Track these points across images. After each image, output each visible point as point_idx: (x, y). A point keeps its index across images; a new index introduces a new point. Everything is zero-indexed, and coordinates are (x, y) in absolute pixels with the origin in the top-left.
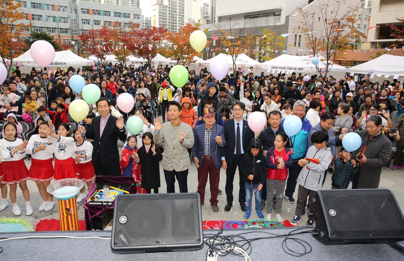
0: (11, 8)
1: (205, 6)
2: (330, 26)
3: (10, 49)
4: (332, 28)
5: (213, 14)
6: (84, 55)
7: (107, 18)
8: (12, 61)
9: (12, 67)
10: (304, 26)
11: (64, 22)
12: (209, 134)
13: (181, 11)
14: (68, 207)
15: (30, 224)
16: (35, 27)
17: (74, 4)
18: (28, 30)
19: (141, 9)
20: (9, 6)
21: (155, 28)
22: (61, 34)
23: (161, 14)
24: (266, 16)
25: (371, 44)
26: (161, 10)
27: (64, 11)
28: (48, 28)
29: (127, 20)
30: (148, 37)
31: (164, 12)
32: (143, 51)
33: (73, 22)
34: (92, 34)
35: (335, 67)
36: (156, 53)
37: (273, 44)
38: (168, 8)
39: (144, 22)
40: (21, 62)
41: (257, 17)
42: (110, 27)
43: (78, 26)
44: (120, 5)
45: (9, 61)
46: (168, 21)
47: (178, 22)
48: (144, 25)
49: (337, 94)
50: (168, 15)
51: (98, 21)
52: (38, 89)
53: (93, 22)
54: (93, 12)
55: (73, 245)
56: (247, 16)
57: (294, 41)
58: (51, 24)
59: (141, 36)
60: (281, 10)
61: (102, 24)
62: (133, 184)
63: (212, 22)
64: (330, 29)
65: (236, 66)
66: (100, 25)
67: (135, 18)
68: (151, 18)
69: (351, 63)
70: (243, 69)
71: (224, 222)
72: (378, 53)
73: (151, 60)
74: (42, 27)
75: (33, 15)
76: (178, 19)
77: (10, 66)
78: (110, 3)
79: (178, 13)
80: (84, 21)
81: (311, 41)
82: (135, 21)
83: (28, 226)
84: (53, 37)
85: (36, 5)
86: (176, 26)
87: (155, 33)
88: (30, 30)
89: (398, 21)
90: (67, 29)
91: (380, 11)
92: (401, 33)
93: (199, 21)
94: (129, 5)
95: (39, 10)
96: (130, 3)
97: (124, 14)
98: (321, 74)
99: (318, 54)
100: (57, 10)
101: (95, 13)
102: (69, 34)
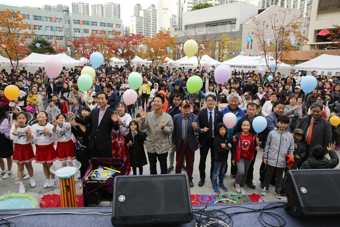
0: (17, 20)
1: (174, 17)
2: (278, 31)
3: (16, 53)
4: (279, 33)
5: (180, 23)
6: (76, 57)
7: (94, 28)
8: (18, 62)
9: (18, 68)
10: (257, 32)
11: (60, 31)
12: (186, 121)
13: (154, 21)
14: (68, 185)
15: (36, 199)
16: (36, 35)
17: (68, 16)
18: (31, 38)
19: (122, 20)
20: (16, 18)
21: (133, 35)
22: (57, 41)
23: (138, 24)
24: (224, 24)
25: (311, 46)
26: (138, 20)
27: (59, 22)
28: (46, 36)
29: (110, 29)
30: (128, 42)
31: (140, 22)
32: (124, 54)
33: (67, 31)
34: (82, 40)
35: (282, 65)
36: (135, 55)
37: (230, 47)
38: (143, 19)
39: (124, 31)
40: (26, 63)
41: (217, 25)
42: (97, 35)
43: (71, 34)
44: (104, 17)
45: (16, 62)
46: (143, 29)
47: (151, 30)
48: (124, 33)
49: (287, 87)
50: (143, 25)
51: (87, 30)
52: (40, 85)
53: (83, 30)
54: (83, 23)
55: (76, 220)
56: (209, 24)
57: (247, 45)
58: (49, 33)
59: (122, 41)
60: (236, 19)
61: (90, 32)
62: (123, 165)
63: (179, 30)
64: (278, 34)
65: (200, 65)
66: (88, 33)
67: (117, 27)
68: (129, 27)
69: (294, 62)
70: (206, 68)
71: (199, 195)
72: (316, 54)
73: (131, 61)
74: (42, 35)
75: (35, 26)
76: (151, 28)
77: (17, 67)
78: (97, 15)
79: (151, 23)
80: (75, 30)
81: (262, 44)
82: (117, 30)
83: (33, 201)
84: (51, 43)
85: (37, 18)
86: (150, 33)
87: (134, 39)
88: (32, 37)
89: (333, 27)
90: (62, 37)
91: (317, 20)
92: (336, 37)
93: (169, 29)
94: (112, 17)
95: (39, 21)
96: (113, 15)
97: (108, 24)
98: (271, 71)
99: (269, 55)
100: (54, 21)
101: (85, 23)
102: (63, 41)
